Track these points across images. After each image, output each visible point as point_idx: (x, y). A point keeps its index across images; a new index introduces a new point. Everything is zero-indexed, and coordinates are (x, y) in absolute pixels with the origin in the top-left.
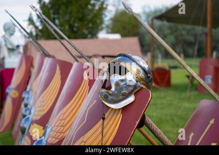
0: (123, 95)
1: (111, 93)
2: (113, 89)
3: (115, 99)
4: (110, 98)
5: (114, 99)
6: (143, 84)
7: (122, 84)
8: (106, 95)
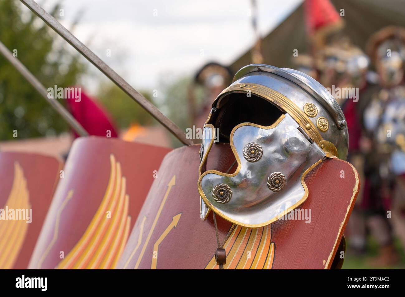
0: (273, 184)
1: (236, 180)
2: (243, 167)
3: (251, 197)
4: (235, 195)
5: (249, 199)
6: (328, 149)
7: (269, 151)
8: (221, 188)
